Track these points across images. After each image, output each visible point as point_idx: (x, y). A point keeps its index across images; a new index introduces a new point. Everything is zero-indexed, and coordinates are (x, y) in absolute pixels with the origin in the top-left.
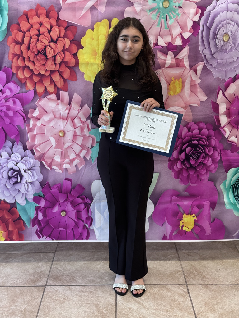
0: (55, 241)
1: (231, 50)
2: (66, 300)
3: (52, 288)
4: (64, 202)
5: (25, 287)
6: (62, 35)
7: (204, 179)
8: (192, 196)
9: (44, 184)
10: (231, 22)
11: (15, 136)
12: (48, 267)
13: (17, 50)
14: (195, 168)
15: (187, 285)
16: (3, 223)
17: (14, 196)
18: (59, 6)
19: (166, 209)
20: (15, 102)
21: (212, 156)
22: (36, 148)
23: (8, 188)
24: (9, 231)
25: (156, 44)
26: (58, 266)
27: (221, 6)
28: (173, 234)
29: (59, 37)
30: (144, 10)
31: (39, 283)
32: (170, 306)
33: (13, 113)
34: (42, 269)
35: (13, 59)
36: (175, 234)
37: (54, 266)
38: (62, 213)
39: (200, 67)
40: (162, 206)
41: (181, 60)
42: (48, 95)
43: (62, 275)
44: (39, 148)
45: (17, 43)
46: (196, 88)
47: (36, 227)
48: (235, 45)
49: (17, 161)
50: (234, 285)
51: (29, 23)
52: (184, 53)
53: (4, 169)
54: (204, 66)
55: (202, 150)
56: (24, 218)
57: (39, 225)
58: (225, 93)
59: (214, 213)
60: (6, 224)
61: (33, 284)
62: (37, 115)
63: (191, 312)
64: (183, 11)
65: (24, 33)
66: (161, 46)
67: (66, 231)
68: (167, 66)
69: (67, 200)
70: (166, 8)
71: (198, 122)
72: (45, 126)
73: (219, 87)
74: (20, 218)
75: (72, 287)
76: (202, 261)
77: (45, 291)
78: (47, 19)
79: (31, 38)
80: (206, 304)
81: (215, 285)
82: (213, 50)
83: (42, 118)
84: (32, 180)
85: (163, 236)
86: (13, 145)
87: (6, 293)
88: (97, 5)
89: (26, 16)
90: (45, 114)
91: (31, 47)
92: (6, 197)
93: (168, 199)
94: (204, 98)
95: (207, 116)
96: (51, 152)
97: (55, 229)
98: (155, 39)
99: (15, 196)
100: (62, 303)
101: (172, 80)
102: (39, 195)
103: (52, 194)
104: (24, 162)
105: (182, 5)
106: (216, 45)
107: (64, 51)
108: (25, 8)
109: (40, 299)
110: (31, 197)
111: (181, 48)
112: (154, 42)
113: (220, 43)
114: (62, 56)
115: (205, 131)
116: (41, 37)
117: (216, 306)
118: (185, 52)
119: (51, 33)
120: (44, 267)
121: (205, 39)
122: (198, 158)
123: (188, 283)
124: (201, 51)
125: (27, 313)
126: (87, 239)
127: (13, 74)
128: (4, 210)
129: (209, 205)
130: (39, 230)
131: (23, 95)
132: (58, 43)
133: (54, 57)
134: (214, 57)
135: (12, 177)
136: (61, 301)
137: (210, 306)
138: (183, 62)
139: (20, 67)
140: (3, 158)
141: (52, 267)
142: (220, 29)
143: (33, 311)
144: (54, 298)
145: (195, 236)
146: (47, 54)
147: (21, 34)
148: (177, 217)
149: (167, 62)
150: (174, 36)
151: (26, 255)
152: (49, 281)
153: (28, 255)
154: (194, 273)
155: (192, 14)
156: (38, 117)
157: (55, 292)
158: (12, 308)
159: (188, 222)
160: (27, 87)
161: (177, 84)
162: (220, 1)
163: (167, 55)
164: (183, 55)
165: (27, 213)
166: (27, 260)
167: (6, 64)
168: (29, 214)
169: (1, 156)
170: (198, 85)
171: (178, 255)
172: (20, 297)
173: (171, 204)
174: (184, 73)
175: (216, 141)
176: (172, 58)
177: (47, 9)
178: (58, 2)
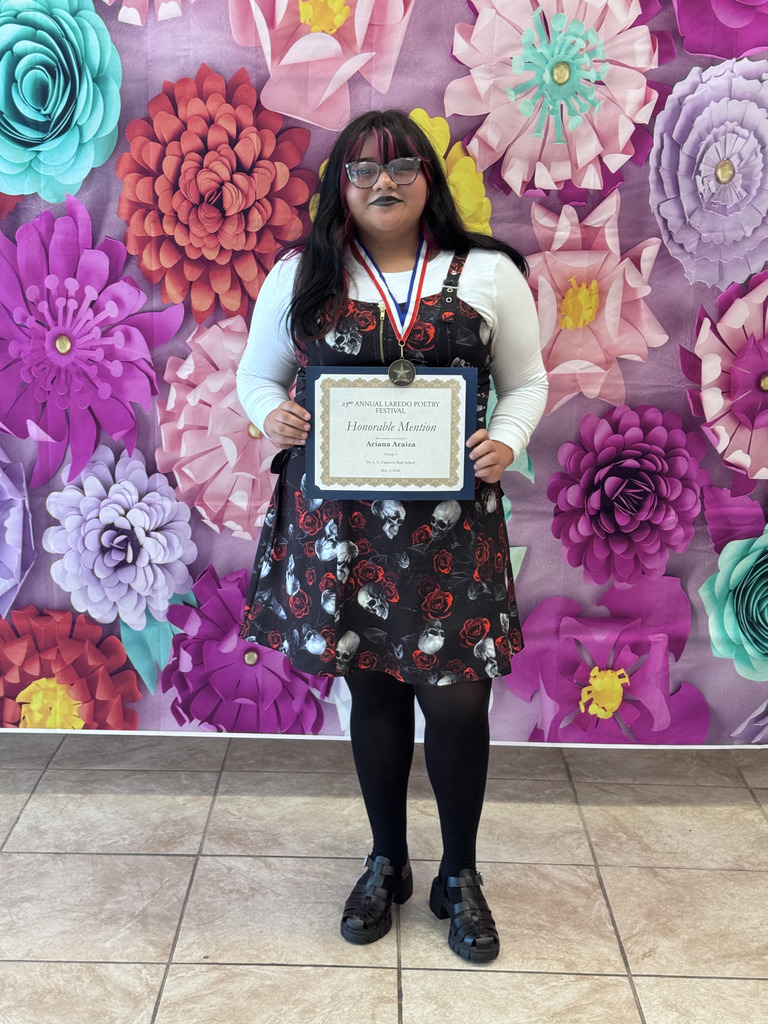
0: (225, 735)
1: (737, 207)
2: (257, 891)
3: (217, 861)
5: (142, 857)
6: (269, 152)
7: (654, 569)
8: (618, 617)
9: (201, 572)
10: (738, 129)
11: (123, 432)
12: (203, 808)
13: (142, 191)
14: (628, 537)
15: (597, 867)
16: (81, 677)
18: (262, 71)
19: (543, 653)
20: (128, 337)
21: (677, 505)
22: (183, 469)
23: (98, 579)
24: (96, 701)
25: (529, 185)
26: (231, 808)
27: (713, 82)
28: (562, 726)
29: (260, 158)
30: (499, 89)
31: (180, 849)
32: (548, 916)
33: (121, 368)
34: (187, 814)
35: (130, 215)
36: (567, 724)
37: (218, 807)
38: (246, 656)
39: (649, 252)
40: (532, 646)
41: (598, 231)
42: (222, 319)
43: (245, 831)
44: (190, 469)
45: (143, 171)
46: (639, 309)
47: (173, 693)
48: (748, 193)
49: (126, 505)
50: (730, 870)
51: (177, 116)
52: (607, 212)
53: (89, 525)
54: (663, 248)
55: (650, 487)
56: (141, 666)
57: (182, 685)
58: (720, 327)
59: (679, 668)
60: (88, 682)
61: (163, 849)
62: (190, 376)
63: (608, 934)
64: (609, 96)
65: (165, 145)
66: (544, 190)
67: (258, 709)
68: (556, 246)
70: (561, 85)
71: (642, 406)
72: (210, 406)
73: (702, 308)
74: (128, 666)
75: (274, 860)
76: (641, 808)
77: (198, 867)
78: (228, 108)
79: (182, 159)
80: (649, 916)
81: (678, 868)
82: (688, 204)
83: (203, 383)
84: (167, 558)
85: (532, 730)
86: (117, 459)
87: (89, 870)
88: (370, 72)
89: (171, 98)
90: (211, 372)
91: (181, 185)
92: (92, 603)
93: (551, 624)
94: (659, 338)
95: (667, 389)
96: (223, 481)
97: (227, 698)
98: (527, 170)
99: (117, 603)
100: (247, 900)
101: (570, 286)
102: (184, 602)
103: (222, 600)
104: (147, 507)
105: (608, 77)
106: (695, 192)
107: (271, 196)
108: (169, 74)
109: (186, 888)
110: (161, 606)
111: (600, 197)
112: (526, 180)
113: (706, 186)
114: (266, 211)
115: (660, 432)
116: (210, 156)
117: (677, 921)
118: (610, 208)
119: (238, 147)
120: (191, 807)
121: (665, 175)
122: (639, 507)
123: (599, 862)
124: (653, 208)
125: (151, 920)
126: (316, 730)
127: (129, 257)
128: (84, 642)
129: (666, 643)
130: (180, 702)
131: (153, 316)
132: (255, 175)
133: (245, 213)
134: (690, 225)
135: (111, 548)
136: (243, 894)
137: (661, 921)
138: (603, 236)
139: (149, 239)
140: (86, 494)
141: (215, 808)
142: (707, 147)
143: (167, 917)
144: (223, 885)
145: (625, 732)
146: (226, 205)
147: (154, 149)
148: (571, 676)
149: (557, 234)
150: (581, 164)
151: (138, 776)
152: (206, 844)
153: (145, 775)
154: (618, 838)
155: (632, 102)
156: (191, 380)
157: (225, 871)
158: (108, 906)
159: (605, 691)
160: (166, 294)
161: (584, 297)
162: (712, 70)
163: (559, 215)
164: (604, 217)
165: (149, 652)
166: (141, 788)
167: (111, 228)
168: (154, 654)
169: (81, 488)
170: (642, 301)
171: (574, 790)
172: (129, 880)
173: (558, 638)
174: (604, 268)
175: (691, 462)
176: (572, 225)
177: (228, 79)
178: (259, 60)
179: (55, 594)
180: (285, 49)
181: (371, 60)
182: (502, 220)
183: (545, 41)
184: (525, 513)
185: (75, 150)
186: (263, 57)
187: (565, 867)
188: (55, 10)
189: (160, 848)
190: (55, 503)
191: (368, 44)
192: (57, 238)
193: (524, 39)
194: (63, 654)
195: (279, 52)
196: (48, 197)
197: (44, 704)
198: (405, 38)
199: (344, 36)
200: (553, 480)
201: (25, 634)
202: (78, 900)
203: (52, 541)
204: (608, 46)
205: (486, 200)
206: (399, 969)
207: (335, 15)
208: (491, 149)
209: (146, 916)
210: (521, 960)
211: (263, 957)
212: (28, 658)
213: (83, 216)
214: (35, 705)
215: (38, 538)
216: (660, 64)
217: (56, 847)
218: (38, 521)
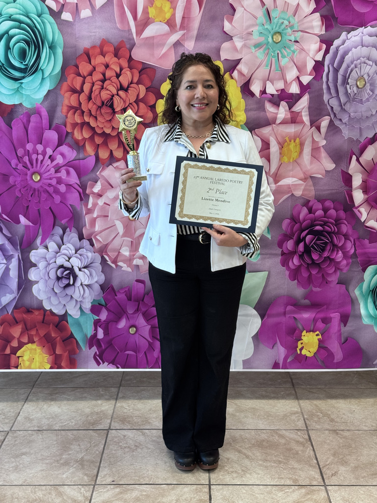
0: (121, 370)
1: (368, 100)
2: (138, 447)
3: (118, 432)
4: (134, 313)
5: (81, 431)
6: (135, 80)
7: (332, 281)
8: (315, 305)
9: (106, 288)
10: (367, 61)
11: (67, 219)
12: (111, 406)
13: (73, 100)
14: (318, 265)
15: (308, 430)
16: (48, 343)
17: (64, 305)
18: (132, 42)
19: (277, 324)
20: (68, 173)
21: (342, 248)
22: (97, 237)
23: (56, 293)
24: (56, 354)
25: (263, 92)
26: (125, 405)
27: (353, 39)
28: (288, 361)
29: (132, 83)
30: (247, 46)
31: (99, 426)
32: (284, 456)
33: (65, 188)
34: (103, 409)
35: (68, 113)
36: (291, 360)
38: (130, 329)
39: (325, 123)
40: (272, 321)
41: (298, 114)
43: (132, 417)
44: (100, 237)
45: (73, 91)
46: (320, 152)
47: (94, 349)
48: (373, 93)
49: (69, 256)
50: (375, 431)
51: (91, 64)
52: (303, 104)
53: (51, 266)
54: (331, 122)
55: (328, 240)
56: (78, 336)
57: (99, 346)
58: (360, 159)
59: (346, 330)
60: (52, 345)
61: (91, 427)
62: (99, 191)
63: (314, 465)
64: (301, 47)
65: (84, 78)
66: (271, 94)
67: (137, 356)
68: (278, 121)
69: (137, 310)
70: (277, 43)
71: (323, 200)
72: (109, 205)
73: (352, 150)
74: (72, 336)
75: (147, 431)
76: (329, 400)
77: (109, 436)
78: (115, 59)
79: (93, 84)
80: (334, 455)
81: (348, 430)
82: (343, 99)
83: (106, 194)
84: (90, 281)
85: (273, 364)
86: (64, 233)
87: (55, 438)
88: (184, 40)
89: (88, 55)
90: (109, 189)
91: (93, 96)
92: (53, 305)
93: (281, 310)
94: (331, 166)
95: (335, 191)
96: (116, 243)
97: (121, 351)
98: (262, 85)
99: (66, 305)
100: (133, 451)
101: (286, 141)
102: (99, 304)
103: (117, 302)
104: (79, 257)
105: (300, 39)
106: (346, 93)
107: (137, 101)
108: (85, 44)
109: (103, 446)
110: (87, 306)
111: (298, 97)
112: (262, 90)
113: (352, 90)
114: (135, 108)
115: (332, 212)
116: (107, 83)
117: (348, 457)
118: (304, 102)
119: (121, 78)
120: (106, 406)
121: (331, 85)
122: (323, 250)
123: (309, 428)
124: (326, 101)
125: (85, 463)
127: (68, 133)
128: (50, 324)
129: (339, 318)
130: (98, 354)
131: (80, 162)
132: (129, 91)
133: (124, 110)
134: (344, 110)
135: (62, 277)
136: (132, 448)
137: (341, 457)
138: (302, 116)
139: (77, 124)
140: (49, 250)
141: (117, 406)
142: (352, 71)
143: (94, 461)
144: (121, 444)
145: (320, 363)
146: (115, 106)
147: (79, 80)
148: (293, 335)
149: (279, 116)
150: (288, 81)
151: (79, 390)
152: (113, 423)
153: (82, 390)
154: (318, 416)
155: (313, 50)
156: (100, 193)
157: (122, 437)
158: (64, 456)
159: (310, 343)
160: (86, 151)
161: (293, 146)
162: (353, 33)
163: (279, 106)
164: (301, 107)
165: (82, 329)
166: (81, 396)
167: (58, 120)
168: (85, 330)
169: (47, 247)
170: (322, 148)
171: (296, 392)
172: (74, 443)
173: (285, 317)
174: (302, 132)
175: (348, 227)
176: (285, 111)
177: (115, 46)
178: (130, 36)
179: (35, 301)
180: (142, 31)
181: (184, 34)
182: (251, 110)
183: (269, 22)
184: (267, 254)
185: (40, 81)
186: (132, 35)
187: (292, 431)
188: (30, 14)
189: (90, 426)
190: (34, 255)
191: (182, 27)
192: (32, 125)
193: (258, 21)
194: (39, 331)
195: (140, 32)
196: (27, 105)
197: (30, 357)
198: (201, 23)
199: (171, 23)
200: (280, 238)
201: (20, 321)
202: (49, 453)
203: (33, 275)
204: (300, 23)
205: (242, 101)
206: (210, 485)
207: (166, 13)
208: (244, 75)
209: (83, 461)
210: (270, 479)
211: (142, 480)
212: (22, 334)
213: (44, 113)
214: (26, 358)
215: (26, 273)
216: (326, 31)
217: (38, 427)
218: (26, 265)
